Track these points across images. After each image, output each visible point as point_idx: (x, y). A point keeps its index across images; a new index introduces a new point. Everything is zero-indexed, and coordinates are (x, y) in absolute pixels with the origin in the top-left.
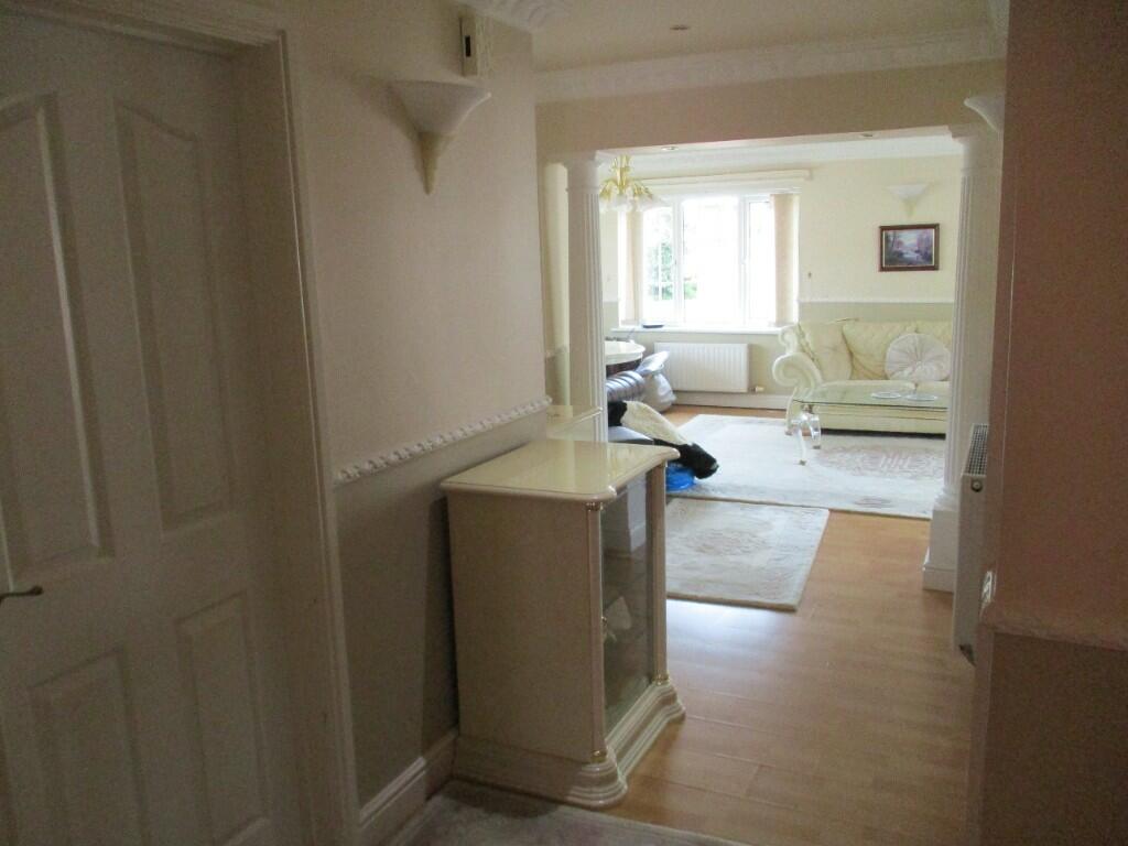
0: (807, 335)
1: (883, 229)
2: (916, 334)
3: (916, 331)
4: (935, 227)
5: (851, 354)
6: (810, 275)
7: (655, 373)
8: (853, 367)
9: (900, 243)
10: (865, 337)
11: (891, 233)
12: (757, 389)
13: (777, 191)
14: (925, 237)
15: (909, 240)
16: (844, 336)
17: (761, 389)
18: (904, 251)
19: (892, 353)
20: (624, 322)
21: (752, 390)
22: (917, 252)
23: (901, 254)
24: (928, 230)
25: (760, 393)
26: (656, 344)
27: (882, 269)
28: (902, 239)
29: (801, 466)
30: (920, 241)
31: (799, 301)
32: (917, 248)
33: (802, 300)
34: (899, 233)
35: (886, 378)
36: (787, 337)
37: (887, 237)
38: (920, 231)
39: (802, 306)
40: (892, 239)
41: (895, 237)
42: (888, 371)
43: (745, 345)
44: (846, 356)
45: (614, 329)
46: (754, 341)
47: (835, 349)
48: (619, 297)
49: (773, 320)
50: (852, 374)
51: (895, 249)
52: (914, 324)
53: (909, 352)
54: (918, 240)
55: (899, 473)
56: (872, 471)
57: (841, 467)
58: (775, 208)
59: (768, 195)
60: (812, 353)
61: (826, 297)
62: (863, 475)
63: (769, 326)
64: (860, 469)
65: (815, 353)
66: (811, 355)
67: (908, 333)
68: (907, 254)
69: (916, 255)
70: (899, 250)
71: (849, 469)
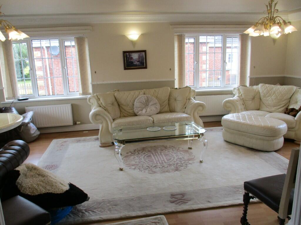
0: (101, 100)
1: (124, 52)
2: (144, 95)
3: (144, 94)
4: (145, 51)
5: (119, 105)
6: (95, 72)
7: (28, 123)
8: (121, 111)
9: (132, 58)
10: (125, 97)
11: (127, 54)
12: (78, 123)
13: (77, 36)
14: (141, 55)
15: (135, 56)
16: (115, 98)
17: (79, 123)
19: (137, 104)
20: (7, 99)
21: (75, 123)
22: (138, 62)
23: (132, 62)
24: (142, 53)
25: (79, 124)
26: (25, 107)
27: (125, 69)
28: (132, 56)
30: (139, 57)
31: (91, 83)
32: (138, 60)
33: (93, 83)
34: (131, 54)
35: (136, 115)
36: (91, 100)
37: (126, 55)
38: (139, 53)
39: (93, 86)
40: (128, 56)
41: (129, 56)
42: (136, 111)
43: (70, 104)
44: (117, 106)
45: (2, 103)
46: (74, 102)
47: (113, 104)
48: (4, 87)
49: (81, 92)
50: (121, 114)
51: (130, 60)
52: (143, 91)
53: (143, 103)
54: (138, 57)
55: (167, 167)
56: (156, 168)
57: (140, 168)
58: (77, 43)
59: (74, 38)
60: (104, 107)
61: (103, 81)
62: (155, 172)
63: (80, 95)
64: (150, 168)
65: (106, 107)
66: (104, 108)
67: (141, 95)
68: (135, 62)
69: (138, 63)
70: (131, 61)
71: (145, 169)
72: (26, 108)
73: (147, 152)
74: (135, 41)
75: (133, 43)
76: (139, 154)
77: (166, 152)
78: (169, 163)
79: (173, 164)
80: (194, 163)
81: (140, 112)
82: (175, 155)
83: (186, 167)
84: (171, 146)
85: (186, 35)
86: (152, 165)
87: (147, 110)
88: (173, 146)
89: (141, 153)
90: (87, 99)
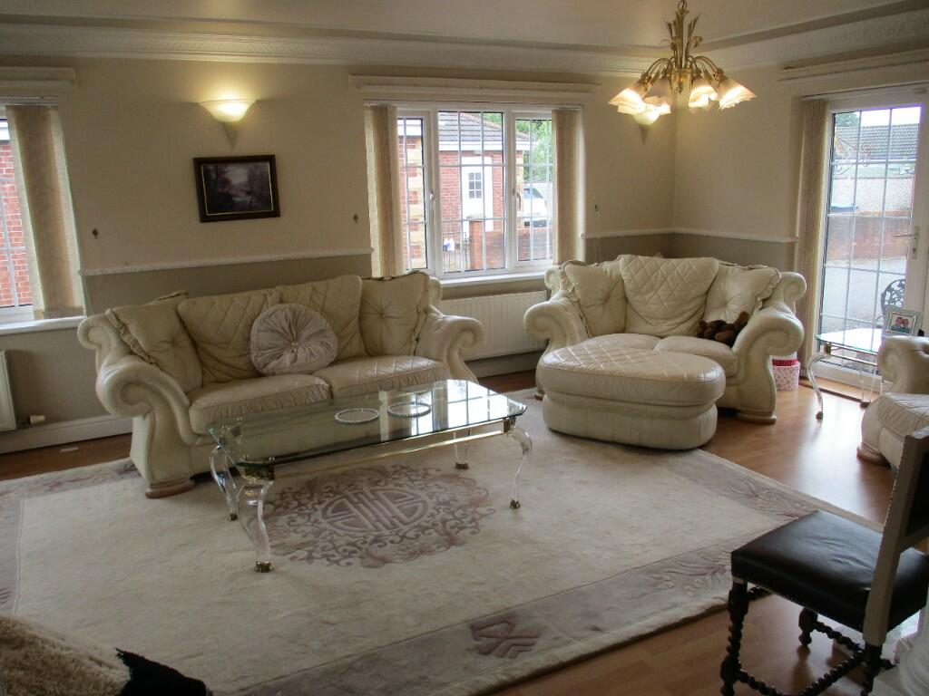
0: (132, 329)
1: (199, 162)
2: (283, 306)
3: (281, 301)
4: (270, 159)
5: (195, 344)
6: (95, 233)
8: (202, 364)
9: (226, 182)
10: (215, 313)
11: (211, 167)
12: (33, 419)
13: (16, 101)
14: (258, 172)
15: (238, 176)
17: (42, 418)
18: (232, 192)
19: (259, 336)
21: (23, 422)
22: (248, 193)
23: (229, 197)
24: (261, 164)
25: (39, 424)
27: (204, 218)
28: (227, 176)
30: (252, 178)
31: (82, 272)
32: (248, 189)
33: (90, 273)
34: (223, 167)
35: (256, 374)
36: (94, 335)
37: (207, 172)
38: (252, 166)
39: (90, 283)
40: (214, 176)
42: (257, 358)
43: (2, 353)
44: (190, 350)
46: (16, 345)
47: (173, 342)
49: (42, 306)
50: (203, 373)
51: (220, 190)
52: (275, 292)
53: (282, 331)
54: (249, 177)
55: (418, 536)
56: (380, 546)
57: (329, 553)
58: (18, 128)
59: (4, 108)
60: (146, 354)
61: (126, 264)
62: (384, 561)
63: (37, 318)
64: (360, 549)
65: (152, 354)
66: (147, 359)
67: (273, 305)
68: (237, 196)
69: (248, 198)
70: (226, 190)
71: (347, 554)
73: (328, 497)
74: (235, 123)
75: (227, 129)
76: (300, 505)
77: (391, 486)
78: (416, 523)
79: (429, 525)
81: (273, 364)
82: (423, 496)
83: (477, 527)
84: (399, 468)
85: (399, 109)
86: (365, 537)
87: (296, 356)
88: (404, 465)
89: (307, 501)
90: (76, 328)
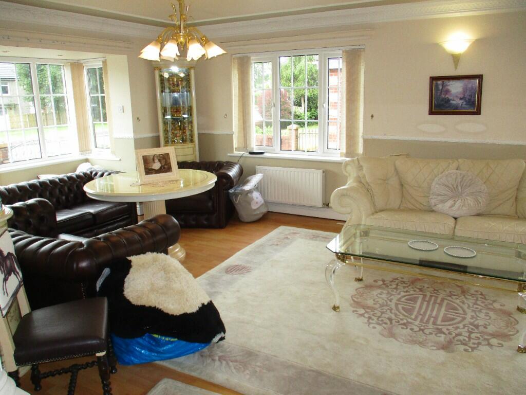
1: (433, 79)
2: (457, 171)
3: (458, 169)
4: (480, 77)
5: (402, 185)
6: (372, 116)
7: (250, 191)
8: (403, 196)
9: (448, 92)
10: (414, 169)
11: (440, 82)
12: (330, 205)
13: (349, 48)
14: (470, 86)
15: (456, 89)
16: (396, 169)
18: (450, 98)
19: (435, 187)
20: (237, 149)
21: (326, 205)
22: (461, 99)
23: (448, 100)
24: (473, 81)
26: (256, 166)
27: (431, 113)
28: (449, 88)
29: (333, 313)
30: (465, 90)
31: (363, 137)
32: (462, 97)
33: (366, 137)
34: (446, 82)
36: (349, 168)
37: (437, 85)
38: (466, 81)
39: (366, 141)
40: (440, 87)
41: (443, 85)
43: (321, 171)
44: (397, 186)
45: (229, 154)
47: (386, 181)
48: (234, 130)
49: (344, 151)
51: (443, 96)
52: (455, 164)
53: (451, 186)
54: (463, 89)
55: (431, 334)
56: (402, 328)
57: (373, 317)
59: (342, 52)
61: (385, 135)
62: (392, 335)
63: (341, 156)
64: (391, 323)
65: (370, 184)
66: (367, 186)
67: (451, 170)
68: (453, 100)
69: (461, 102)
70: (446, 97)
71: (381, 322)
72: (258, 167)
73: (415, 291)
74: (459, 54)
75: (456, 59)
76: (396, 288)
77: (458, 301)
78: (440, 327)
79: (447, 332)
80: (502, 346)
82: (470, 313)
83: (473, 349)
84: (479, 293)
86: (402, 320)
87: (455, 204)
88: (484, 293)
89: (402, 288)
